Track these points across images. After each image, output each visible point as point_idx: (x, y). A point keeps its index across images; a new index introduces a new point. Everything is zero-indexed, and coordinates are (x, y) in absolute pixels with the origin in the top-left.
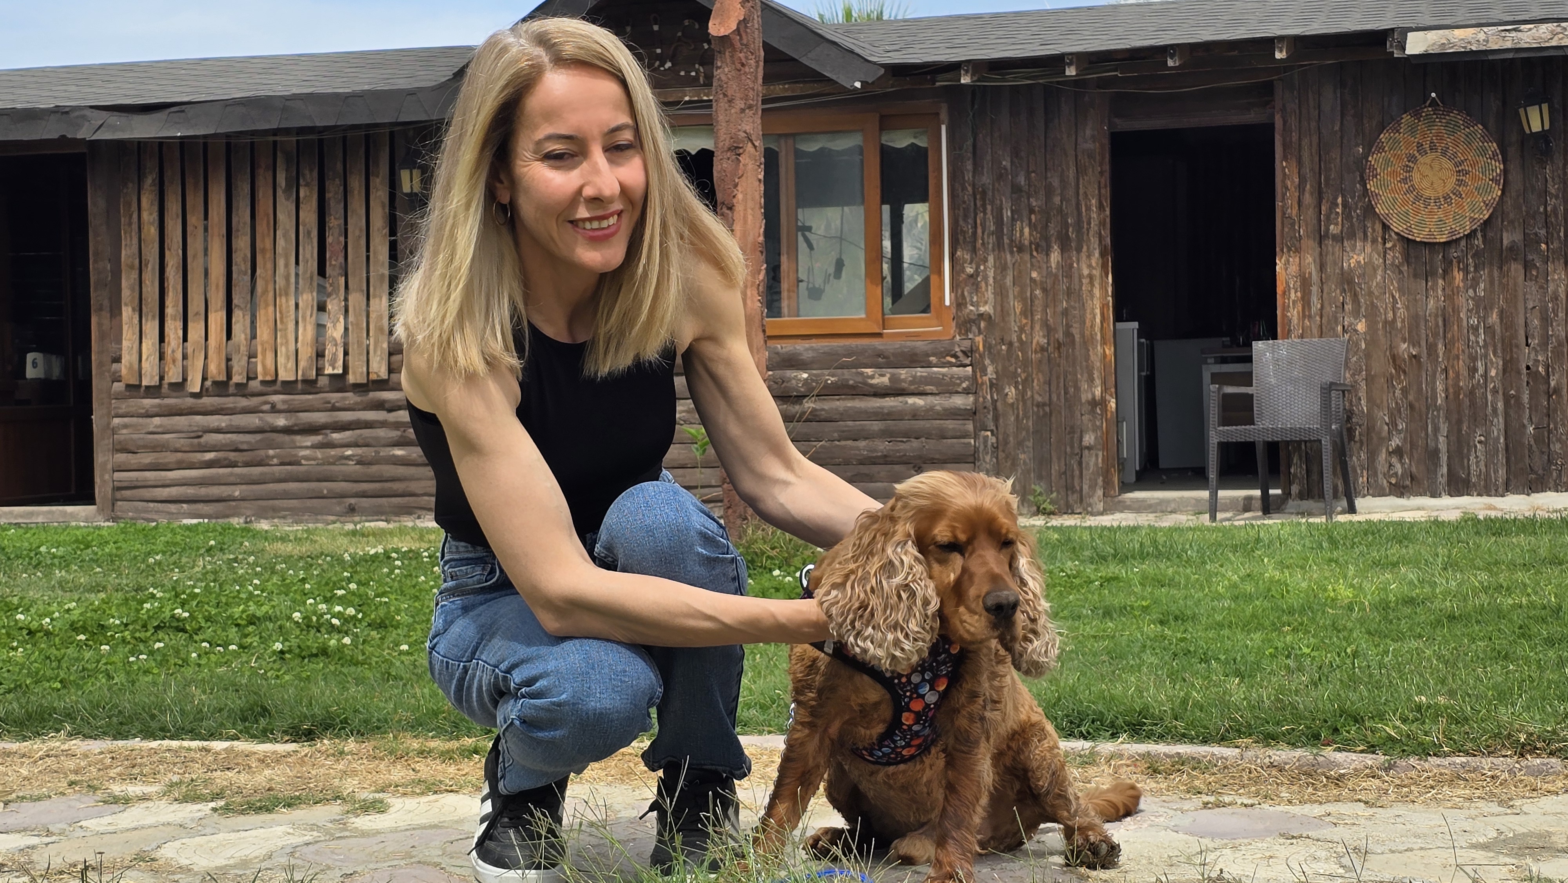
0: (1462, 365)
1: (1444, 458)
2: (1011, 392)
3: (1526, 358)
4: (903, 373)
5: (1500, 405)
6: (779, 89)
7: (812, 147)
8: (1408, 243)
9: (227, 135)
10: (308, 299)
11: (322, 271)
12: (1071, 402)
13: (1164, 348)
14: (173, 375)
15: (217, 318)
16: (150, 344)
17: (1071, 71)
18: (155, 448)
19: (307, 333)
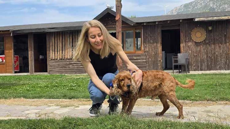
0: (202, 56)
1: (200, 67)
2: (150, 59)
3: (209, 55)
4: (138, 57)
5: (206, 61)
6: (124, 26)
7: (127, 32)
9: (62, 31)
10: (71, 49)
11: (72, 46)
12: (157, 61)
13: (167, 54)
14: (56, 58)
15: (61, 52)
16: (53, 54)
17: (157, 23)
18: (54, 66)
19: (71, 53)
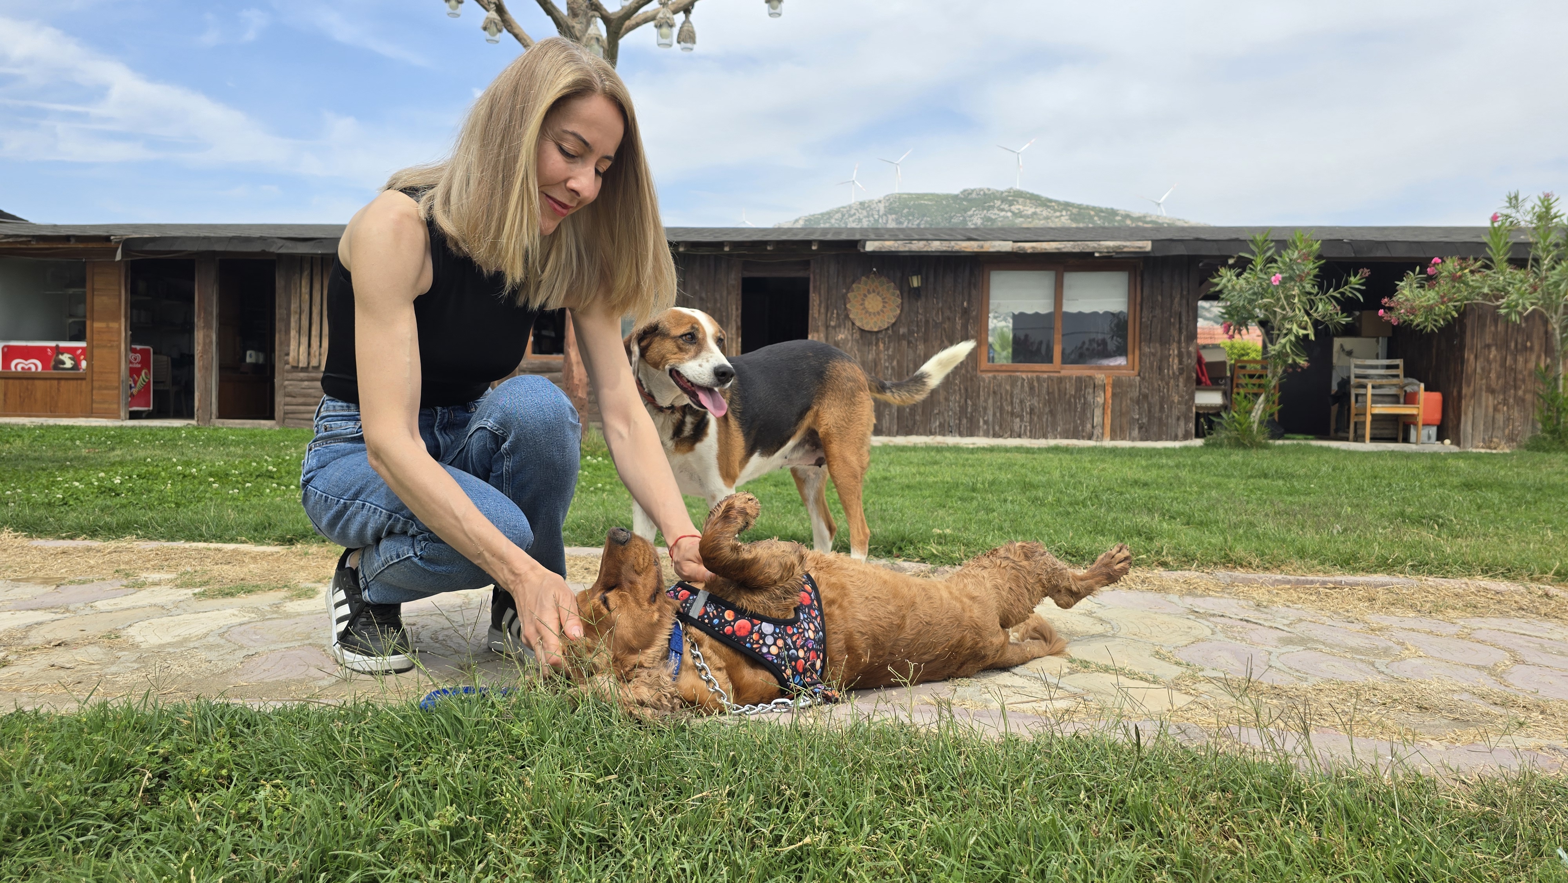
8: (862, 331)
14: (314, 363)
16: (303, 348)
17: (727, 249)
18: (307, 395)
